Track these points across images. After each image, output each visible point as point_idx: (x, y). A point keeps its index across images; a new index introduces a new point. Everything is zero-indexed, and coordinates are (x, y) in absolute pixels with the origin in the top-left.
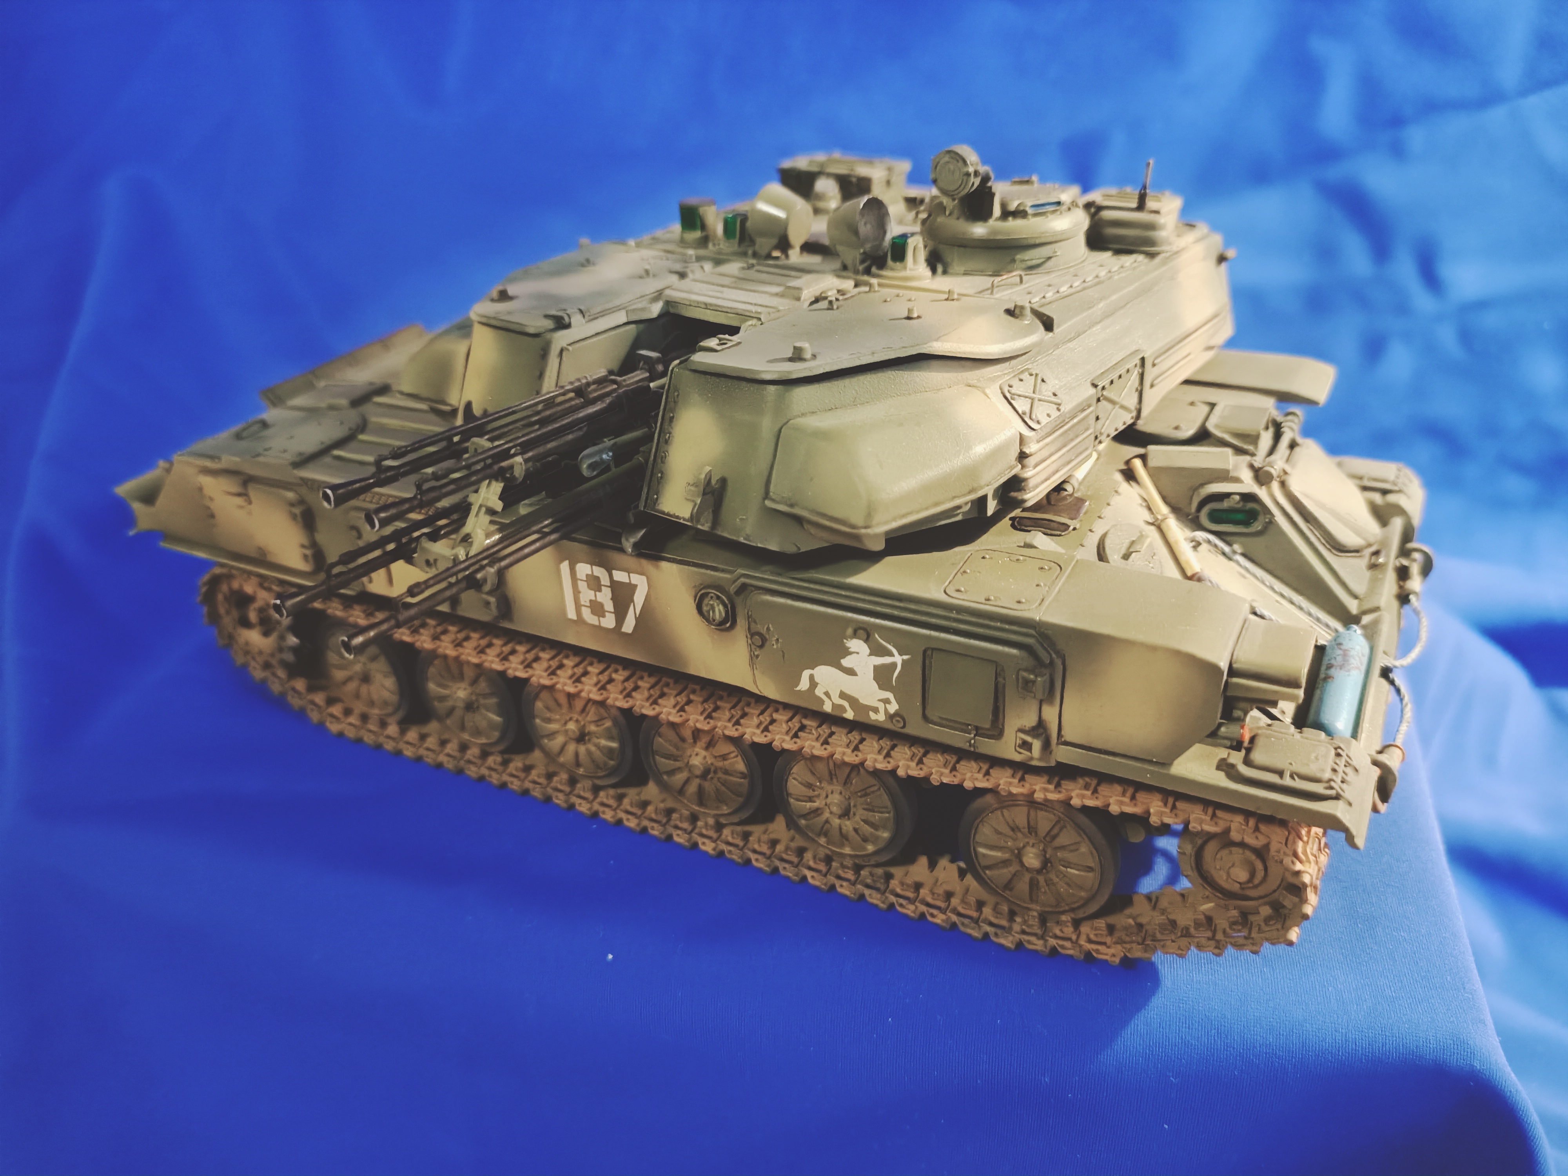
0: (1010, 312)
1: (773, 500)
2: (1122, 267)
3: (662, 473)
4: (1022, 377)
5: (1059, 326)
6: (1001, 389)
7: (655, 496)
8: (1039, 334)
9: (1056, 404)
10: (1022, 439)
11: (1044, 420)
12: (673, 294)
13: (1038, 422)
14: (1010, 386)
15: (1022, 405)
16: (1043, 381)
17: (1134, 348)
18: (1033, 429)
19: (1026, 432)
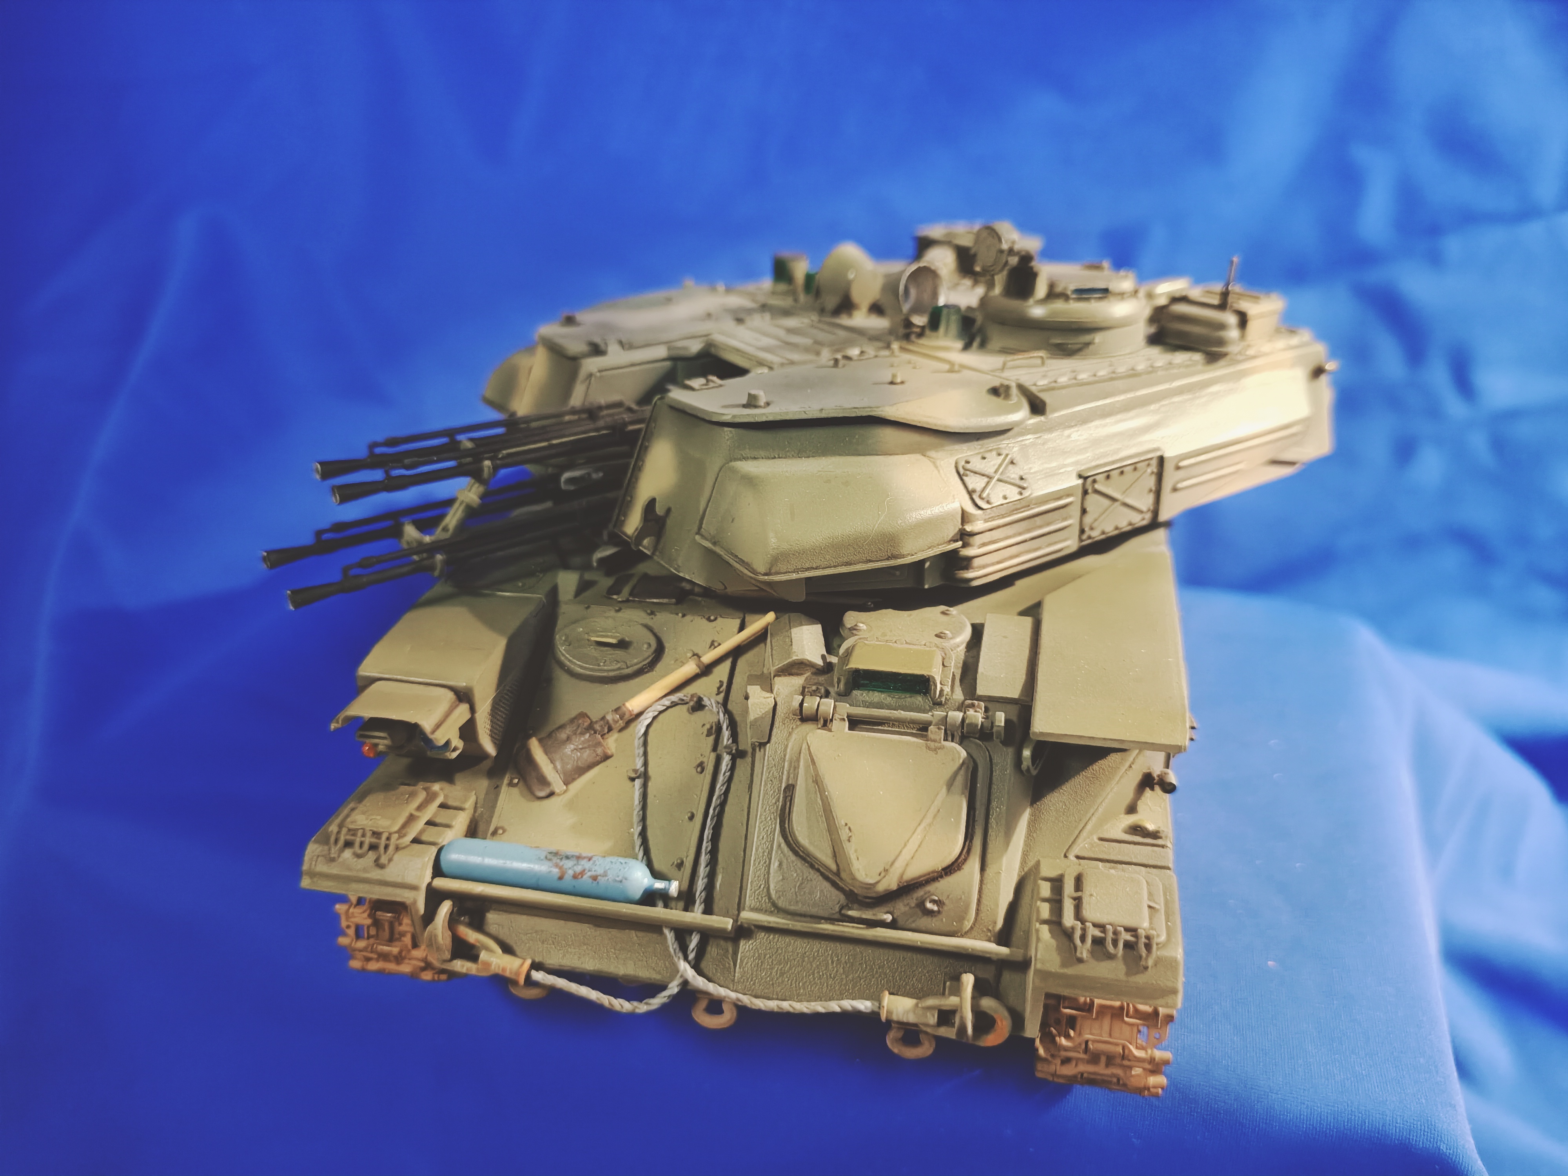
0: (995, 391)
1: (703, 537)
2: (1170, 363)
3: (632, 497)
4: (986, 455)
5: (1055, 410)
6: (956, 463)
7: (623, 518)
8: (1021, 414)
9: (1020, 487)
10: (965, 517)
11: (997, 500)
12: (718, 338)
13: (988, 502)
14: (968, 462)
15: (977, 483)
16: (1012, 463)
17: (1155, 446)
18: (980, 508)
19: (970, 508)
